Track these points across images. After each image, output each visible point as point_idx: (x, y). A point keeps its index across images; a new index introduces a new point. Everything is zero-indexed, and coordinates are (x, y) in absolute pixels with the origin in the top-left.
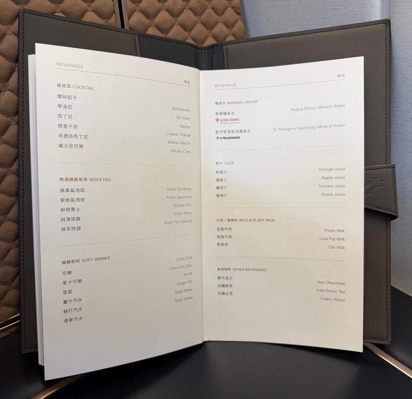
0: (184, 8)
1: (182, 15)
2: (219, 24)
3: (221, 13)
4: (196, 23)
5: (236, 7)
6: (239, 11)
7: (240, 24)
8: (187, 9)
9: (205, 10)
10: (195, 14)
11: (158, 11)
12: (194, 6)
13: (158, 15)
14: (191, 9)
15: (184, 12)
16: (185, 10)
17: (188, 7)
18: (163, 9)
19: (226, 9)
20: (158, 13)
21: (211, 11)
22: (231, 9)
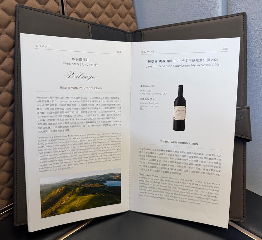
0: (102, 13)
1: (100, 17)
2: (122, 23)
3: (123, 17)
4: (109, 22)
5: (132, 14)
6: (133, 16)
7: (134, 24)
8: (104, 13)
9: (114, 15)
10: (109, 17)
11: (87, 13)
12: (108, 12)
13: (86, 16)
14: (106, 13)
15: (102, 15)
16: (103, 14)
17: (104, 12)
18: (89, 12)
19: (126, 15)
20: (86, 15)
21: (118, 15)
22: (129, 15)
